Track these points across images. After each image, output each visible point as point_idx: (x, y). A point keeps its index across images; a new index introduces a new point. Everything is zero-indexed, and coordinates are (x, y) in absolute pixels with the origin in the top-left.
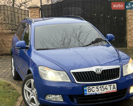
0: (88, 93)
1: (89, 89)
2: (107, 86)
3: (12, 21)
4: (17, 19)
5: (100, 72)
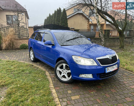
0: (107, 71)
2: (114, 66)
3: (20, 33)
4: (22, 33)
5: (111, 58)
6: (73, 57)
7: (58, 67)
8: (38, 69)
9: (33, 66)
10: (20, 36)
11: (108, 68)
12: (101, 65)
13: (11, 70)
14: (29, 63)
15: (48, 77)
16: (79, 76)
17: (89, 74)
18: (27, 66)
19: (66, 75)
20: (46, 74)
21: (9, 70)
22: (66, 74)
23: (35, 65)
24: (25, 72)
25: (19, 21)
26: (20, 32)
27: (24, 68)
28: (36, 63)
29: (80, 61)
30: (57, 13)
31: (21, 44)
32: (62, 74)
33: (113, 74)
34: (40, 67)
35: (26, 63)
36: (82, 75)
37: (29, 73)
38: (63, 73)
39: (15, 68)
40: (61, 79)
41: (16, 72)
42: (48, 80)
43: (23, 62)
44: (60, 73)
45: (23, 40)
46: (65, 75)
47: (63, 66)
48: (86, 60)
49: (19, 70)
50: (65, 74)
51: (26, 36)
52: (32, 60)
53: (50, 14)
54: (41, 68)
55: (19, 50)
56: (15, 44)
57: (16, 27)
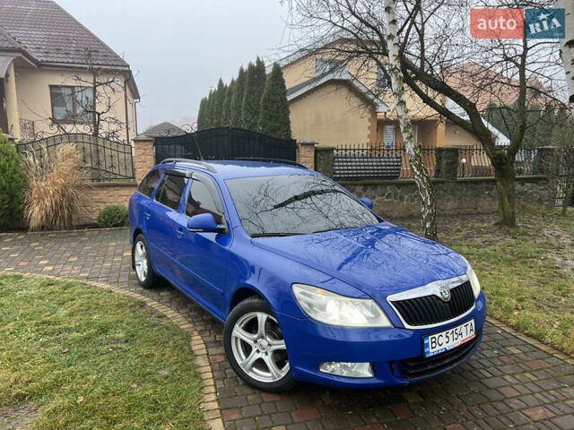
0: (431, 351)
1: (433, 340)
2: (462, 328)
3: (98, 163)
4: (109, 160)
5: (447, 295)
6: (297, 290)
7: (237, 326)
8: (165, 322)
9: (142, 305)
10: (102, 173)
11: (437, 336)
12: (407, 326)
13: (55, 324)
14: (127, 293)
15: (201, 361)
16: (318, 370)
17: (358, 364)
18: (119, 306)
19: (268, 360)
20: (194, 348)
21: (49, 323)
22: (270, 354)
23: (152, 301)
24: (111, 334)
25: (99, 115)
26: (101, 158)
27: (109, 318)
28: (154, 294)
29: (323, 308)
30: (247, 80)
31: (102, 207)
32: (255, 356)
33: (455, 357)
34: (170, 313)
35: (117, 290)
36: (330, 364)
37: (126, 342)
38: (258, 351)
39: (71, 315)
40: (250, 374)
41: (76, 335)
42: (198, 376)
43: (106, 286)
44: (247, 349)
45: (111, 189)
46: (264, 357)
47: (255, 321)
48: (347, 303)
49: (89, 325)
50: (267, 353)
51: (123, 173)
52: (143, 279)
53: (221, 82)
54: (175, 317)
55: (96, 232)
56: (78, 205)
57: (86, 140)
